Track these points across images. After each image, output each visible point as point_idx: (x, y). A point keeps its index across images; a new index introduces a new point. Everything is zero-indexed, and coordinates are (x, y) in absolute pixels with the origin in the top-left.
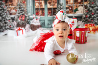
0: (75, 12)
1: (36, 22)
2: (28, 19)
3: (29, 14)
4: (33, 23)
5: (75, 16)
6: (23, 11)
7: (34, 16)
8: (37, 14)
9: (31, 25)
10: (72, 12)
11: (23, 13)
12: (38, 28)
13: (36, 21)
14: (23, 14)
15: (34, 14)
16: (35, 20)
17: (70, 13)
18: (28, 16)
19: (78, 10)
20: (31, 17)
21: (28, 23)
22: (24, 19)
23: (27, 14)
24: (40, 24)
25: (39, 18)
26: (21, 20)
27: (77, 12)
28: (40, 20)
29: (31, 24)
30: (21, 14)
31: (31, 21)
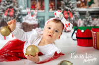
0: (90, 6)
1: (30, 20)
2: (19, 15)
3: (21, 7)
4: (27, 21)
5: (89, 12)
6: (11, 2)
7: (28, 10)
8: (33, 7)
9: (24, 24)
10: (86, 5)
11: (11, 5)
12: (35, 28)
13: (31, 17)
14: (10, 7)
15: (28, 7)
16: (29, 16)
17: (83, 6)
18: (20, 11)
19: (94, 3)
20: (24, 11)
21: (19, 20)
22: (12, 14)
23: (17, 7)
24: (36, 23)
25: (36, 13)
26: (8, 16)
27: (92, 5)
28: (37, 17)
29: (23, 21)
30: (8, 6)
31: (24, 18)
